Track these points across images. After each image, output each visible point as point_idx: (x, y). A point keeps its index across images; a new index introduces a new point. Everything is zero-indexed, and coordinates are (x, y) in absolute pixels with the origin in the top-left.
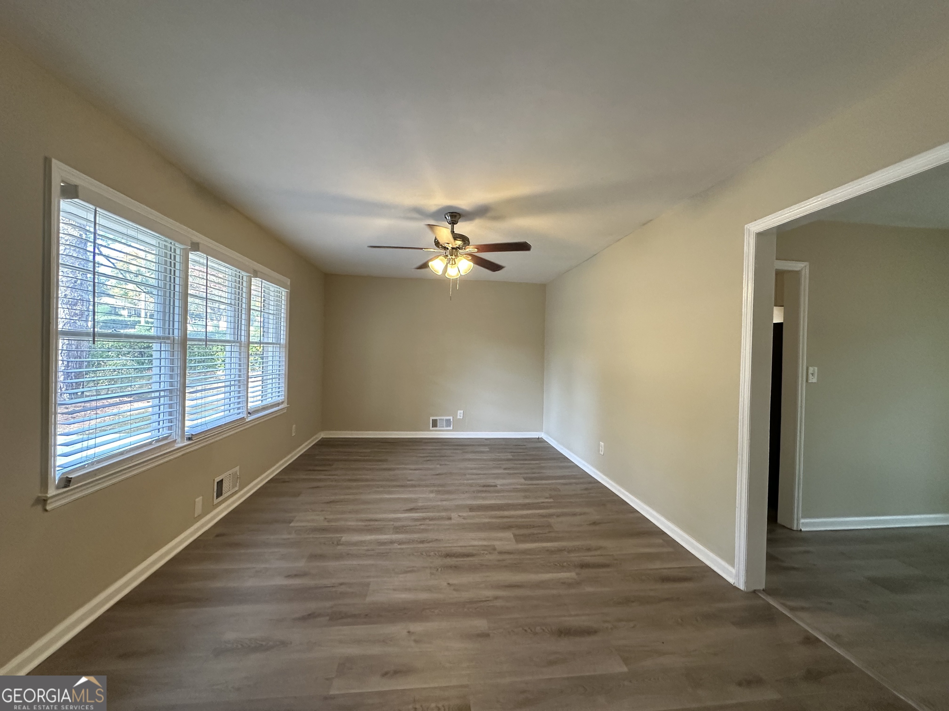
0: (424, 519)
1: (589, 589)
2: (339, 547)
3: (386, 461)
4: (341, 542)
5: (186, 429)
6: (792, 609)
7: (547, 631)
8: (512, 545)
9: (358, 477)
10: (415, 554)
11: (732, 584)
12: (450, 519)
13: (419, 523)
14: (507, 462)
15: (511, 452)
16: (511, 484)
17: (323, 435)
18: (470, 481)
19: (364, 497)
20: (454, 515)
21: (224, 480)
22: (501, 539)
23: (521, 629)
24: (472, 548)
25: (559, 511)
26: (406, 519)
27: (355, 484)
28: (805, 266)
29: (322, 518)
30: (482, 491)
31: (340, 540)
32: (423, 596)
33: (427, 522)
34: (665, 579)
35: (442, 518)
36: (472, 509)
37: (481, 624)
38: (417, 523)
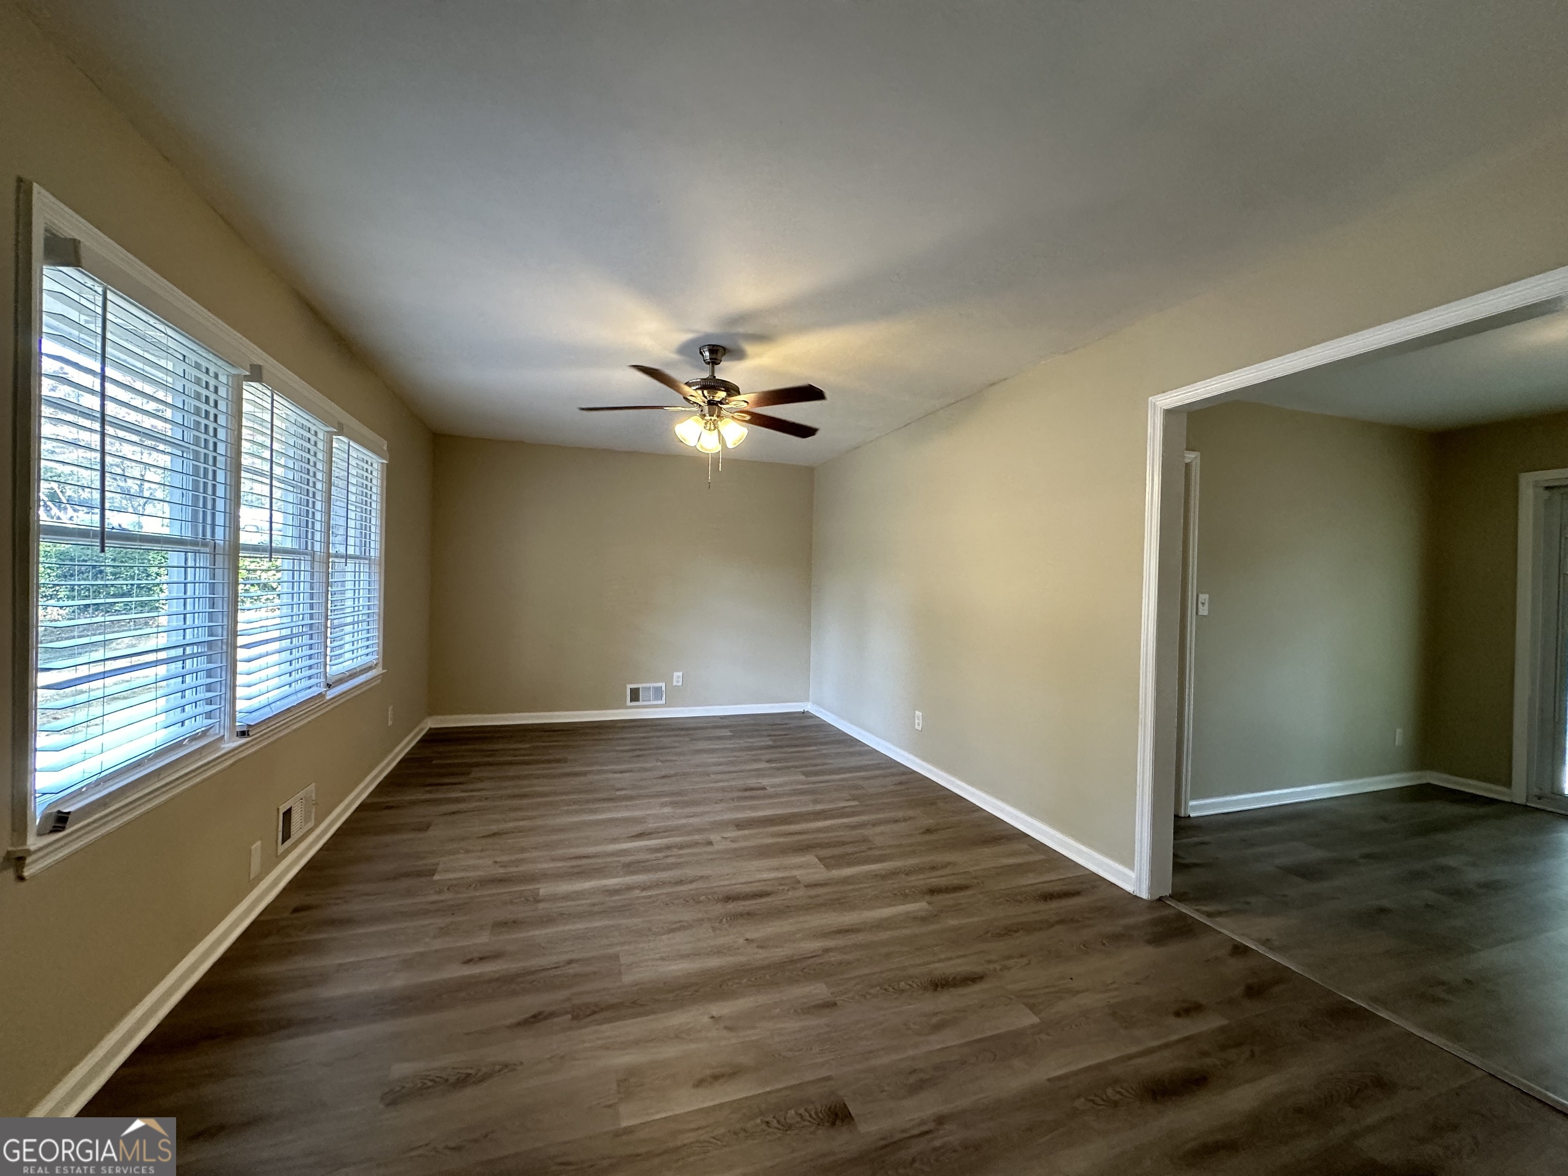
0: (668, 847)
1: (953, 922)
2: (541, 906)
3: (565, 760)
4: (540, 898)
5: (238, 715)
6: (1209, 915)
7: (915, 985)
8: (820, 873)
9: (526, 790)
10: (676, 902)
11: (1132, 892)
12: (710, 843)
13: (663, 854)
14: (767, 751)
15: (769, 736)
16: (786, 784)
17: (432, 723)
18: (721, 784)
19: (550, 822)
20: (714, 837)
21: (293, 809)
22: (800, 867)
23: (878, 988)
24: (763, 883)
25: (873, 817)
26: (639, 850)
27: (525, 801)
28: (1196, 458)
29: (489, 862)
30: (746, 798)
31: (538, 894)
32: (714, 962)
33: (675, 851)
34: (1048, 897)
35: (696, 844)
36: (740, 825)
37: (819, 990)
38: (659, 855)
